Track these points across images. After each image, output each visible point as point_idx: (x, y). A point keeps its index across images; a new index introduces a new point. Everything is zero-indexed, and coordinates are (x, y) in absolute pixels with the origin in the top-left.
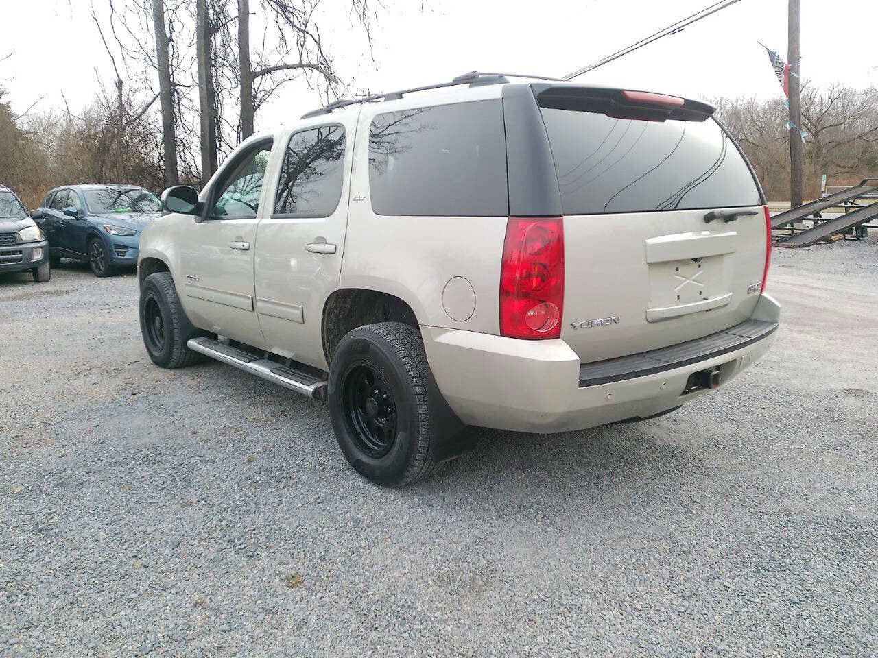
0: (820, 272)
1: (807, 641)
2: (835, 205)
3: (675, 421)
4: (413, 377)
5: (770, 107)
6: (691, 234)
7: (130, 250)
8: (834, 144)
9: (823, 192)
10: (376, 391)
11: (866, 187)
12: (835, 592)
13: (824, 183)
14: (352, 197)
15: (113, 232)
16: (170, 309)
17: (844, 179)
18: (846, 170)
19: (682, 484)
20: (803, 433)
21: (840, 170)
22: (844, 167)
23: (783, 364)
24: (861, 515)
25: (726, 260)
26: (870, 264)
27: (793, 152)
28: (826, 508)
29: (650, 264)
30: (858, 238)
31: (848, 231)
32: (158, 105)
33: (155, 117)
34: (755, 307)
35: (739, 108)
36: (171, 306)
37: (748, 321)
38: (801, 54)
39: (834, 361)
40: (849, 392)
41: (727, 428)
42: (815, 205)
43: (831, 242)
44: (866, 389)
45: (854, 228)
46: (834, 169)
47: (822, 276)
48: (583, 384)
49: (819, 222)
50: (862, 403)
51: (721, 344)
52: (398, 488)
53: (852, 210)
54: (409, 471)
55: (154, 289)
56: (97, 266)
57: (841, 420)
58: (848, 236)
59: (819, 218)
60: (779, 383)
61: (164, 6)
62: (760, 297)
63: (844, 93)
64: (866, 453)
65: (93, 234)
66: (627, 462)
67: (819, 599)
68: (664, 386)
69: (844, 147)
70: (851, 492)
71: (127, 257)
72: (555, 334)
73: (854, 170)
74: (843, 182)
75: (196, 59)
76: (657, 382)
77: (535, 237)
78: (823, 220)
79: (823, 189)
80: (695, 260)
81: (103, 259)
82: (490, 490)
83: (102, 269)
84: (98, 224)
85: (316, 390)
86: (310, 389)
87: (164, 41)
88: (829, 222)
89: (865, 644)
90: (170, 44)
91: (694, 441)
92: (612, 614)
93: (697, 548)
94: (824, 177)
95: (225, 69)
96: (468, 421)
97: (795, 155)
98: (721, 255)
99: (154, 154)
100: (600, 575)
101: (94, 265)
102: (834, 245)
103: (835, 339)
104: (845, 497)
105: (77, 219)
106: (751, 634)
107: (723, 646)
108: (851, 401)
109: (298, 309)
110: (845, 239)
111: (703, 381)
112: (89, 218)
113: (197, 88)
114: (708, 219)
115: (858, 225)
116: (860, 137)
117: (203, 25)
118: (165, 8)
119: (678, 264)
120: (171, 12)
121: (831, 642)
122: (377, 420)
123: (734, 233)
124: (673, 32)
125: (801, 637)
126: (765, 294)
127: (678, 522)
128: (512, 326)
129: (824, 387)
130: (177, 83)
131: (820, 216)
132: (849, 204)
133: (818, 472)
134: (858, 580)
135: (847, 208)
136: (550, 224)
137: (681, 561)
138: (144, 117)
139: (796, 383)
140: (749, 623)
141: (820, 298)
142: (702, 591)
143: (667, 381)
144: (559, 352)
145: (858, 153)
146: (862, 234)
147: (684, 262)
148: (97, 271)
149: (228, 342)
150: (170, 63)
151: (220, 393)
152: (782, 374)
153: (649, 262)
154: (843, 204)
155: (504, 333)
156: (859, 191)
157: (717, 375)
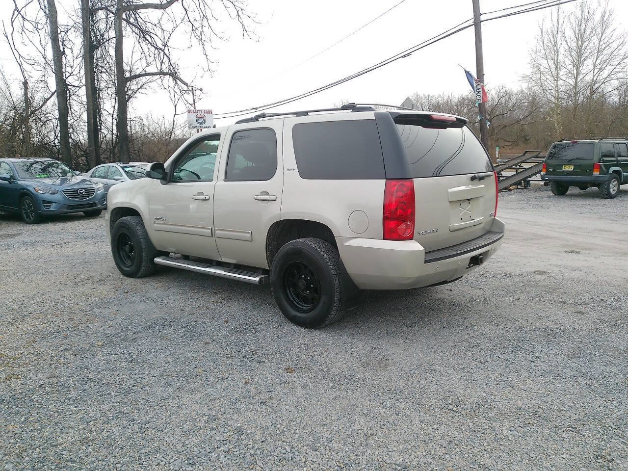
0: (507, 209)
1: (541, 374)
2: (510, 168)
3: (451, 290)
4: (330, 266)
5: (460, 102)
6: (464, 187)
7: (54, 204)
8: (502, 127)
9: (498, 158)
10: (303, 276)
11: (528, 155)
12: (549, 356)
13: (497, 152)
14: (285, 169)
15: (41, 192)
16: (140, 239)
17: (509, 150)
18: (510, 143)
19: (465, 318)
20: (518, 292)
21: (507, 143)
22: (509, 142)
23: (499, 260)
24: (554, 327)
25: (481, 200)
26: (534, 203)
27: (482, 134)
28: (537, 324)
29: (450, 202)
30: (525, 187)
31: (519, 183)
32: (54, 99)
33: (52, 108)
34: (492, 225)
35: (440, 102)
36: (141, 237)
37: (489, 232)
38: (484, 73)
39: (526, 258)
40: (537, 273)
41: (479, 292)
42: (498, 167)
43: (510, 190)
44: (545, 270)
45: (523, 181)
46: (502, 143)
47: (509, 211)
48: (426, 262)
49: (501, 178)
50: (545, 277)
51: (482, 242)
52: (319, 329)
53: (519, 170)
54: (329, 317)
55: (127, 227)
56: (28, 216)
57: (536, 285)
58: (519, 187)
59: (500, 175)
60: (499, 269)
61: (59, 29)
62: (494, 218)
63: (506, 94)
64: (551, 300)
65: (25, 194)
66: (433, 310)
67: (542, 359)
68: (460, 263)
69: (508, 129)
70: (547, 317)
71: (51, 209)
72: (410, 238)
73: (515, 143)
74: (509, 151)
75: (83, 67)
76: (457, 261)
77: (399, 190)
78: (504, 177)
79: (497, 156)
80: (469, 200)
81: (32, 211)
82: (369, 327)
83: (32, 219)
84: (27, 186)
85: (260, 279)
86: (257, 279)
87: (59, 54)
88: (508, 178)
89: (565, 372)
90: (63, 57)
91: (463, 299)
92: (451, 371)
93: (481, 343)
94: (497, 148)
95: (104, 75)
96: (362, 287)
97: (484, 135)
98: (479, 197)
99: (51, 134)
100: (439, 357)
101: (25, 216)
102: (512, 192)
103: (524, 246)
104: (545, 320)
105: (10, 183)
106: (516, 374)
107: (505, 379)
108: (539, 276)
109: (249, 233)
110: (518, 188)
111: (476, 261)
112: (19, 182)
113: (84, 88)
114: (473, 179)
115: (525, 180)
116: (517, 122)
117: (88, 44)
118: (59, 31)
119: (461, 202)
120: (63, 34)
121: (550, 373)
122: (303, 292)
123: (483, 186)
124: (404, 56)
125: (538, 373)
126: (496, 218)
127: (469, 334)
128: (390, 234)
129: (523, 270)
130: (69, 84)
131: (501, 174)
132: (518, 167)
133: (530, 310)
134: (557, 351)
135: (517, 169)
136: (407, 183)
137: (475, 350)
138: (43, 108)
139: (509, 269)
140: (514, 370)
141: (510, 224)
142: (489, 360)
143: (461, 261)
144: (414, 246)
145: (517, 132)
146: (527, 185)
147: (463, 201)
148: (28, 220)
149: (182, 258)
150: (63, 70)
151: (180, 289)
152: (500, 265)
153: (450, 201)
154: (514, 167)
155: (385, 238)
156: (523, 158)
157: (482, 258)
